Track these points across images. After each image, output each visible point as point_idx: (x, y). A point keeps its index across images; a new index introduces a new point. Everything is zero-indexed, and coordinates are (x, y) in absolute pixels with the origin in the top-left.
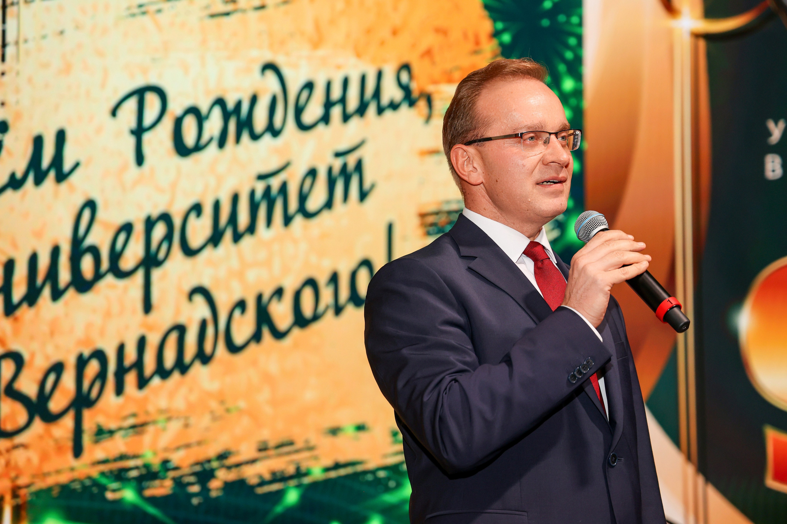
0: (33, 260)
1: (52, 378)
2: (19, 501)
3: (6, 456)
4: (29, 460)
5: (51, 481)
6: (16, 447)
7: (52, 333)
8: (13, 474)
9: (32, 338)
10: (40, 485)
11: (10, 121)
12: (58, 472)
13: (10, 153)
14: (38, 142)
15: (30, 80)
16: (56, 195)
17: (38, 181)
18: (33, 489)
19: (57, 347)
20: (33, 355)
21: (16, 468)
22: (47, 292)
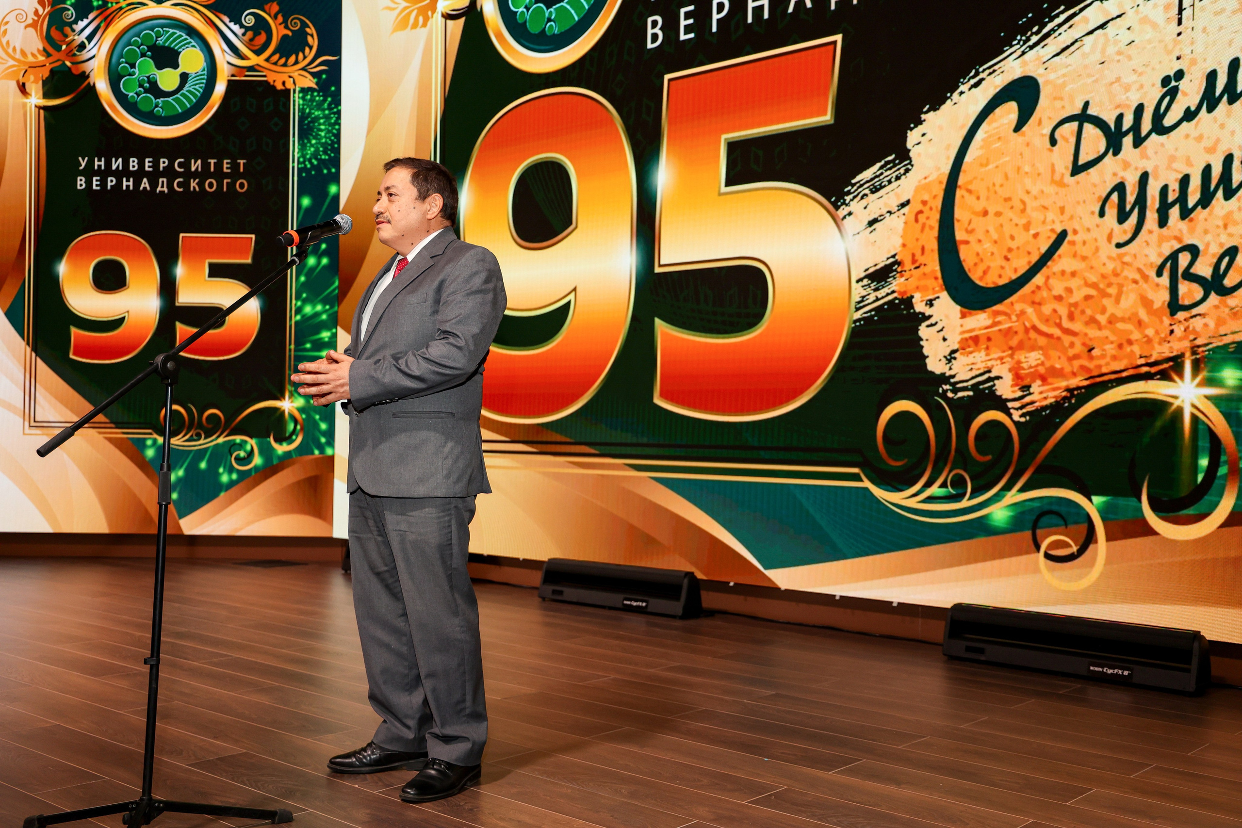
0: (1207, 170)
1: (1226, 259)
2: (1198, 356)
3: (1186, 324)
4: (1206, 325)
5: (1227, 340)
6: (1195, 316)
7: (1225, 226)
8: (1192, 337)
9: (1206, 232)
10: (1217, 343)
11: (1185, 70)
12: (1233, 333)
13: (1185, 94)
14: (1212, 76)
15: (1204, 30)
16: (1229, 115)
17: (1210, 110)
18: (1210, 347)
19: (1231, 235)
20: (1208, 245)
21: (1194, 331)
22: (1220, 193)
